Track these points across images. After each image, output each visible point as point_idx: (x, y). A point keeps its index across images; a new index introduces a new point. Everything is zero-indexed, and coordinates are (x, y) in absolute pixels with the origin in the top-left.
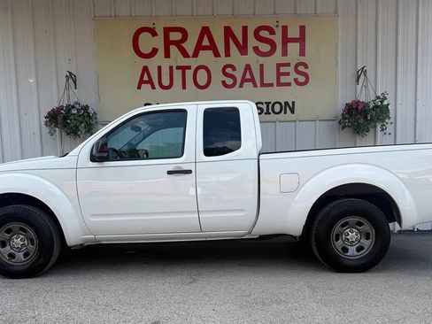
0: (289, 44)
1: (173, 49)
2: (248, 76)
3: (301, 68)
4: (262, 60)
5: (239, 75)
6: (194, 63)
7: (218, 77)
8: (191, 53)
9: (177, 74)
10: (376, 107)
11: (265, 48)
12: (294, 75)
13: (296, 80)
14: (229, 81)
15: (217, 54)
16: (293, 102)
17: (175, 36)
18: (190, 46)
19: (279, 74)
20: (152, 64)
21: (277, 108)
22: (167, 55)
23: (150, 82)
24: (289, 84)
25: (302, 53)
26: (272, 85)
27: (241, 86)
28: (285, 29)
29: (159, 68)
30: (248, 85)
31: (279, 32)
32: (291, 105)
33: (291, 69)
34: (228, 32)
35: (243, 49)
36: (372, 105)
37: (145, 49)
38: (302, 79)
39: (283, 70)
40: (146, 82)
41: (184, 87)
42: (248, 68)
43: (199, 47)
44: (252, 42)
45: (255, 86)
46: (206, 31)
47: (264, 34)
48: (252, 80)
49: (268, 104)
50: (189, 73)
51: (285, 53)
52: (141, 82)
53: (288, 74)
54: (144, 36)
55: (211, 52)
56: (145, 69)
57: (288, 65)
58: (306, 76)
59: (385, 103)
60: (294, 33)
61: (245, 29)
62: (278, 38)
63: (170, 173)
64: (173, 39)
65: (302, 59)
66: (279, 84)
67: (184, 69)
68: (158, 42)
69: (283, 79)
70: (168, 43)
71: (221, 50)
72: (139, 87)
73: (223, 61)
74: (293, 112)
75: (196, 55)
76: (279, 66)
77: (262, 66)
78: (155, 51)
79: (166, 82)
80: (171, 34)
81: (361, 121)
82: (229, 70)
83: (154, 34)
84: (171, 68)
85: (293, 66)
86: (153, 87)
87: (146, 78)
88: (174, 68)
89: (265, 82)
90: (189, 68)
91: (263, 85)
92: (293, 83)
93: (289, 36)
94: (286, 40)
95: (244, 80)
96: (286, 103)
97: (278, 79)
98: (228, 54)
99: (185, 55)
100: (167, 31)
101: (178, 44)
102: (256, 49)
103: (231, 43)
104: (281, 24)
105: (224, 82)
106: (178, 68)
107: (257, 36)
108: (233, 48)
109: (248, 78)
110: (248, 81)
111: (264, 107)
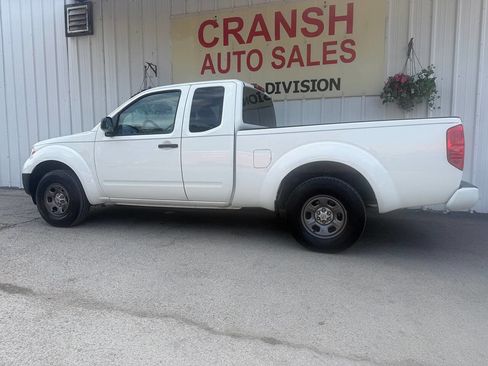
0: (336, 23)
1: (231, 37)
2: (296, 57)
3: (348, 46)
4: (309, 40)
5: (287, 56)
6: (247, 48)
7: (268, 59)
8: (245, 39)
9: (234, 59)
10: (420, 80)
11: (313, 28)
12: (340, 52)
13: (342, 58)
14: (278, 62)
15: (268, 38)
16: (339, 80)
17: (233, 26)
18: (245, 33)
19: (326, 53)
20: (214, 52)
21: (323, 85)
22: (226, 43)
23: (211, 67)
24: (335, 62)
25: (350, 30)
26: (317, 63)
27: (289, 66)
28: (332, 9)
29: (219, 55)
30: (296, 65)
31: (326, 12)
32: (336, 81)
33: (337, 47)
34: (279, 18)
35: (292, 33)
36: (416, 79)
37: (208, 39)
38: (348, 56)
39: (329, 48)
40: (208, 68)
41: (239, 70)
42: (296, 49)
43: (253, 33)
44: (301, 24)
45: (302, 65)
46: (259, 19)
47: (312, 15)
48: (300, 60)
49: (314, 81)
50: (244, 58)
51: (332, 32)
52: (205, 68)
53: (334, 52)
54: (208, 29)
55: (263, 37)
56: (208, 57)
57: (335, 43)
58: (353, 53)
59: (431, 77)
60: (341, 11)
61: (294, 13)
62: (325, 19)
63: (160, 146)
64: (231, 28)
65: (349, 37)
66: (325, 62)
67: (239, 54)
68: (219, 32)
69: (330, 57)
70: (227, 32)
71: (272, 33)
72: (202, 73)
73: (274, 43)
74: (338, 88)
75: (250, 40)
76: (325, 44)
77: (309, 46)
78: (216, 40)
79: (224, 66)
80: (229, 24)
81: (404, 95)
82: (278, 53)
83: (215, 25)
84: (229, 54)
85: (339, 43)
86: (214, 72)
87: (208, 64)
88: (231, 54)
89: (312, 61)
90: (244, 52)
91: (310, 64)
92: (340, 62)
93: (337, 14)
94: (333, 19)
95: (292, 60)
96: (332, 80)
97: (325, 58)
98: (278, 37)
99: (241, 41)
100: (226, 21)
101: (235, 32)
102: (304, 31)
103: (281, 27)
104: (328, 4)
105: (273, 64)
106: (234, 53)
107: (306, 19)
108: (283, 31)
109: (296, 58)
110: (296, 60)
111: (310, 85)
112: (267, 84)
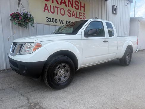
0: (82, 8)
4: (77, 10)
5: (71, 13)
7: (66, 13)
11: (77, 7)
12: (83, 16)
14: (69, 15)
15: (66, 6)
22: (53, 2)
23: (48, 10)
27: (72, 17)
29: (50, 6)
31: (80, 3)
40: (46, 10)
41: (58, 14)
42: (73, 12)
43: (62, 2)
44: (74, 5)
47: (77, 3)
48: (75, 16)
50: (59, 10)
51: (81, 10)
53: (81, 16)
55: (65, 4)
56: (46, 5)
57: (82, 13)
58: (85, 17)
62: (79, 5)
65: (84, 12)
69: (81, 17)
72: (44, 11)
73: (68, 8)
75: (61, 4)
77: (76, 12)
79: (53, 11)
82: (69, 11)
84: (54, 6)
86: (49, 12)
87: (46, 8)
88: (55, 7)
90: (59, 8)
91: (77, 18)
93: (82, 5)
95: (73, 15)
99: (58, 3)
102: (75, 7)
103: (70, 3)
106: (56, 7)
107: (75, 3)
108: (70, 5)
112: (67, 21)
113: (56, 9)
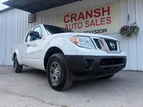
1: (73, 19)
4: (96, 18)
5: (90, 23)
7: (84, 24)
8: (77, 20)
11: (97, 15)
13: (107, 22)
14: (87, 25)
15: (84, 19)
16: (106, 29)
17: (74, 16)
18: (77, 18)
19: (102, 21)
20: (68, 24)
21: (101, 31)
22: (72, 21)
24: (105, 24)
25: (109, 14)
26: (99, 25)
27: (90, 26)
28: (103, 8)
29: (70, 25)
30: (92, 26)
31: (101, 10)
33: (105, 19)
34: (87, 12)
35: (91, 16)
37: (66, 20)
38: (109, 22)
39: (103, 20)
41: (75, 29)
42: (92, 21)
43: (79, 18)
44: (94, 14)
45: (94, 26)
46: (81, 13)
47: (97, 11)
48: (94, 24)
49: (98, 30)
50: (77, 25)
51: (103, 15)
54: (67, 17)
55: (82, 18)
56: (66, 25)
57: (104, 18)
58: (110, 21)
60: (106, 9)
61: (91, 11)
62: (101, 12)
65: (109, 16)
66: (102, 24)
68: (70, 18)
70: (72, 18)
71: (85, 17)
73: (86, 20)
74: (106, 32)
75: (78, 20)
76: (101, 19)
77: (96, 20)
78: (69, 21)
79: (71, 28)
82: (87, 22)
83: (69, 16)
84: (72, 24)
85: (106, 18)
90: (77, 23)
91: (97, 25)
92: (106, 23)
93: (105, 10)
94: (103, 11)
95: (91, 24)
96: (104, 29)
98: (87, 18)
100: (72, 15)
101: (74, 18)
103: (88, 15)
106: (74, 24)
107: (95, 12)
108: (88, 16)
109: (93, 23)
110: (92, 24)
111: (97, 31)
112: (84, 32)
113: (74, 25)
